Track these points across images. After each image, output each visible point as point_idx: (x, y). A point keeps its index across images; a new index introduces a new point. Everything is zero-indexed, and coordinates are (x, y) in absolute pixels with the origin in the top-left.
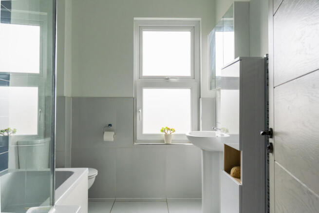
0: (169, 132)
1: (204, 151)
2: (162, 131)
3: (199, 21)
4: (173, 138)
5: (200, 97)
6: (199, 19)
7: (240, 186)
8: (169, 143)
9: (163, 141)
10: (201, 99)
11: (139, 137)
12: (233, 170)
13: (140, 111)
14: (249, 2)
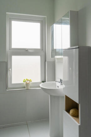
0: (28, 82)
1: (51, 96)
2: (24, 82)
3: (45, 18)
4: (30, 85)
5: (46, 61)
6: (46, 17)
7: (79, 126)
8: (28, 89)
9: (24, 87)
10: (46, 62)
11: (9, 86)
12: (71, 111)
13: (10, 69)
14: (78, 12)
